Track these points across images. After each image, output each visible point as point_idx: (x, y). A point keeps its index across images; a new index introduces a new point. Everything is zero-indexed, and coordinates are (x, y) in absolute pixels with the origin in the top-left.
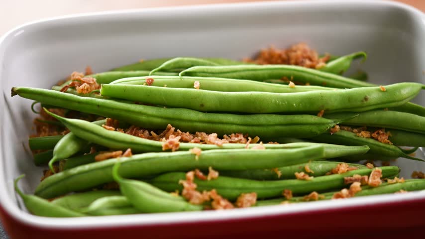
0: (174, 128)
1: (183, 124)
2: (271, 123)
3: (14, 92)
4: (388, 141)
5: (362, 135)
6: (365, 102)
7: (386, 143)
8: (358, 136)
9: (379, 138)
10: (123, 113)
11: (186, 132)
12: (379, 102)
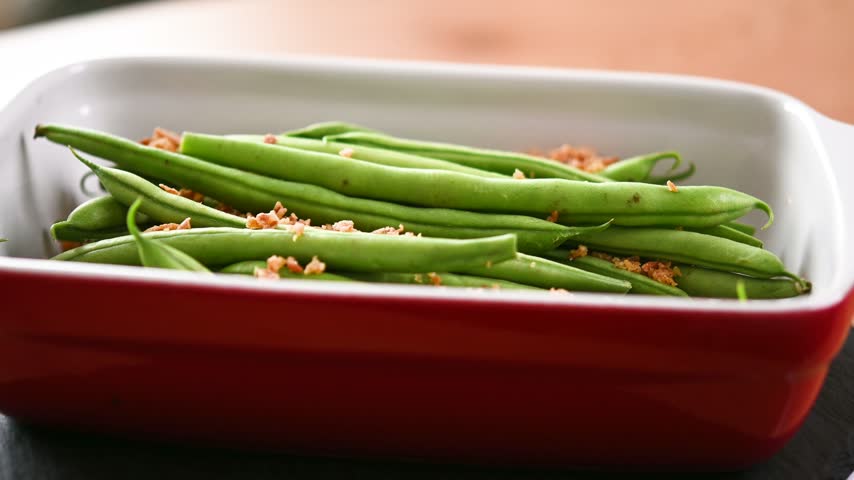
0: (286, 210)
1: (304, 207)
2: (460, 223)
3: (41, 132)
4: (672, 281)
5: (625, 265)
6: (634, 205)
7: (666, 282)
8: (617, 267)
9: (655, 274)
10: (205, 178)
11: (305, 219)
12: (661, 209)
